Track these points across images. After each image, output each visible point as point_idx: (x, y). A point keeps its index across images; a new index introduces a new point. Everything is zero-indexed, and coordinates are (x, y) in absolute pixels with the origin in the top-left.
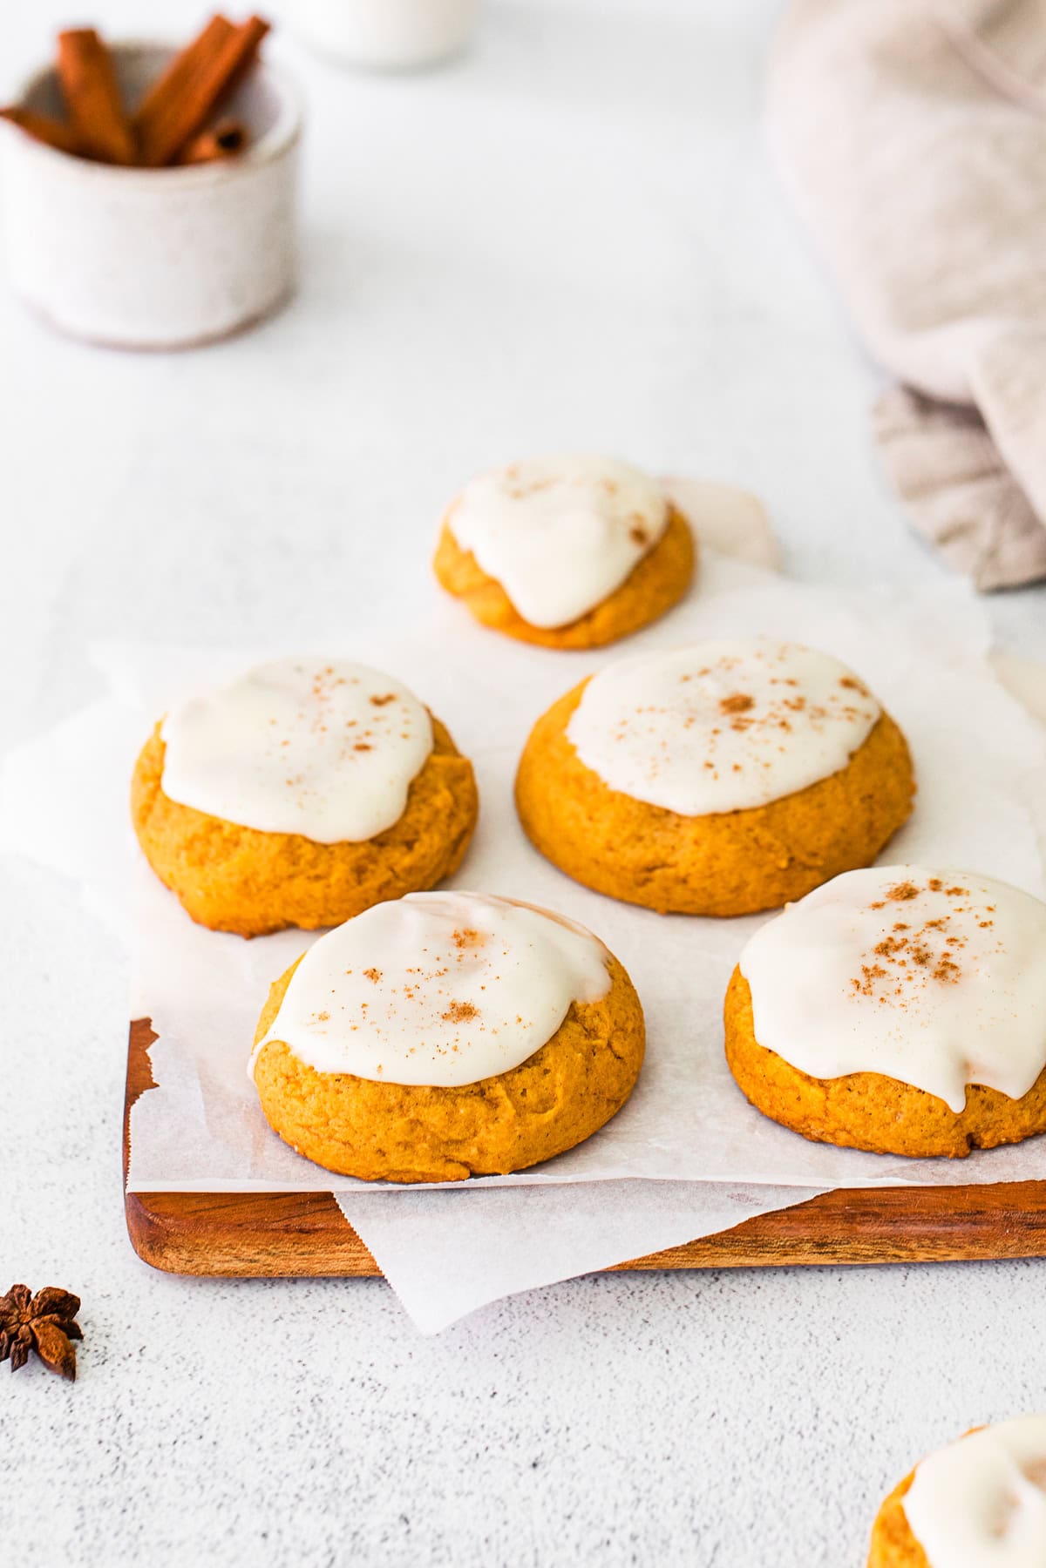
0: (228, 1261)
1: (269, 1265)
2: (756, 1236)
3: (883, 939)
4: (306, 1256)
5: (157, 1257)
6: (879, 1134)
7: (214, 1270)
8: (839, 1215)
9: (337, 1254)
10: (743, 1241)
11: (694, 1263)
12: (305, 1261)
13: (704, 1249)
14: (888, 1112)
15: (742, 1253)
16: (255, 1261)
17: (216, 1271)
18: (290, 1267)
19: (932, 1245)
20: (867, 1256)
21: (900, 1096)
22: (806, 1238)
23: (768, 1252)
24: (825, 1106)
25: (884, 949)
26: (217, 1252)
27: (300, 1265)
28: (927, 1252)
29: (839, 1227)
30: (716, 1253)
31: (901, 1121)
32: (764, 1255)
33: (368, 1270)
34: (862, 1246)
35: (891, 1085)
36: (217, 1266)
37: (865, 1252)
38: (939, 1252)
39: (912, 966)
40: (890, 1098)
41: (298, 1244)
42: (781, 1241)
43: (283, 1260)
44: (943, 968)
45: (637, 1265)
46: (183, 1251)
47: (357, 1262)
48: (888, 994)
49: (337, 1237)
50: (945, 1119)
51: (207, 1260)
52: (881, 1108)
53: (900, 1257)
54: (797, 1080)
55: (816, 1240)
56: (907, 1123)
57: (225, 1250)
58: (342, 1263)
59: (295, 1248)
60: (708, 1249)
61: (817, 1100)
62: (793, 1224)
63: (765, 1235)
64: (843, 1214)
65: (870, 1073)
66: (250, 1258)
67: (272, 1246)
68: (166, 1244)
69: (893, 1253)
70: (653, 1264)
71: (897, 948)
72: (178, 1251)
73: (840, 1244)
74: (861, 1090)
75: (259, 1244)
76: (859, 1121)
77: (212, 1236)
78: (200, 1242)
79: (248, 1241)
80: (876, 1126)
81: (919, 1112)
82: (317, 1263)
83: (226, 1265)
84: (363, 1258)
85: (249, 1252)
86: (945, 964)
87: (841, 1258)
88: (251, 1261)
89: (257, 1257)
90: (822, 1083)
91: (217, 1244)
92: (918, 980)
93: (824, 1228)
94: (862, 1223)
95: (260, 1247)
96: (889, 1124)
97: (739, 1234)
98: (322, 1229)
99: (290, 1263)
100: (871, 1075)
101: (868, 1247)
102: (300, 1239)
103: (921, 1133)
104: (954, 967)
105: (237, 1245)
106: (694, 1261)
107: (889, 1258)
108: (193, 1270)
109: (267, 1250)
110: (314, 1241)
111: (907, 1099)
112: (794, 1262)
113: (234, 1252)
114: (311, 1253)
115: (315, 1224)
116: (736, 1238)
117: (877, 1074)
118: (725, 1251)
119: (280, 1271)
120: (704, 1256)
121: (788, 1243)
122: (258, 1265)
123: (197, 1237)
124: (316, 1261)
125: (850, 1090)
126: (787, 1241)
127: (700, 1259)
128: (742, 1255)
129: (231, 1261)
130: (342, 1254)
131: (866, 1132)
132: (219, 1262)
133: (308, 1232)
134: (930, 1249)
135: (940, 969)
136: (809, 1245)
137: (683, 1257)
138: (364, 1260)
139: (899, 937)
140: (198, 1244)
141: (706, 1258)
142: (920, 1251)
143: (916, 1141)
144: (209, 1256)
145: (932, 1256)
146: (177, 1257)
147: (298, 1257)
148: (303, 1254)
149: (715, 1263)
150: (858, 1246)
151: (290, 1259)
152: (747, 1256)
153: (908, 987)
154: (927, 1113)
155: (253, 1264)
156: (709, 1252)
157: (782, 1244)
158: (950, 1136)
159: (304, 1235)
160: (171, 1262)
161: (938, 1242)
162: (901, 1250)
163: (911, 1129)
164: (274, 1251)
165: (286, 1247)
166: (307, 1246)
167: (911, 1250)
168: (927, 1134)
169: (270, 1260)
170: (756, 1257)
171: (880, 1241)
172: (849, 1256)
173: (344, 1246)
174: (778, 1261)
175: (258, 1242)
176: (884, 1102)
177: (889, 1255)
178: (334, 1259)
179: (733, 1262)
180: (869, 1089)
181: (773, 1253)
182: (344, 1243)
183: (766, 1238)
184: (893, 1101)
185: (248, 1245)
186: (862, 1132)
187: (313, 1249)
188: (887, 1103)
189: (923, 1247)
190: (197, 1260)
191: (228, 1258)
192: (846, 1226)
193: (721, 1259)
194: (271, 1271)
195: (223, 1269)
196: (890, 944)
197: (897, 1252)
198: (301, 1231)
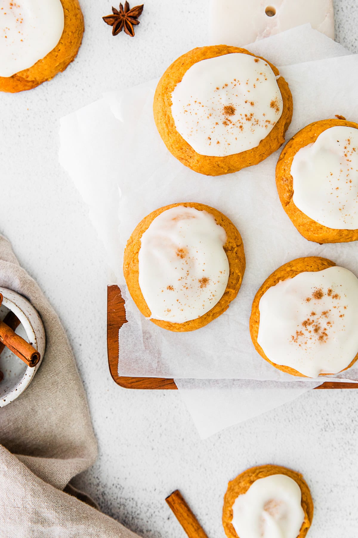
3: (306, 319)
25: (305, 323)
39: (313, 333)
44: (323, 335)
48: (302, 343)
71: (310, 324)
86: (324, 333)
92: (313, 339)
104: (326, 335)
135: (321, 335)
139: (311, 319)
153: (309, 342)
196: (308, 322)
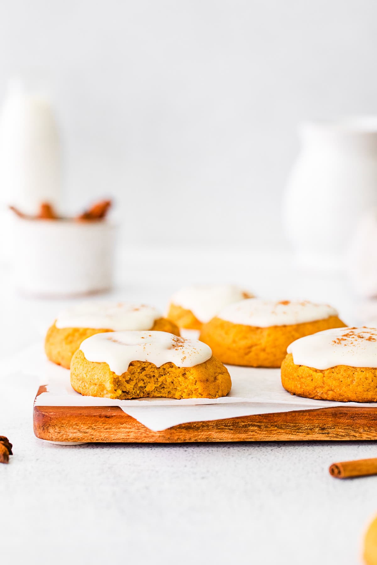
0: (75, 433)
1: (92, 435)
2: (296, 423)
4: (108, 430)
5: (46, 433)
6: (345, 390)
7: (69, 437)
8: (330, 413)
9: (121, 429)
10: (290, 426)
11: (270, 438)
12: (107, 433)
13: (274, 430)
14: (349, 380)
15: (290, 432)
16: (87, 433)
17: (70, 438)
18: (101, 436)
19: (369, 431)
20: (342, 436)
21: (354, 374)
22: (316, 425)
23: (301, 432)
24: (323, 380)
25: (345, 336)
26: (71, 428)
27: (106, 435)
28: (367, 434)
29: (330, 420)
30: (279, 432)
31: (355, 383)
32: (299, 434)
33: (134, 439)
34: (340, 430)
35: (350, 369)
36: (71, 436)
37: (341, 434)
38: (372, 434)
39: (357, 338)
40: (350, 374)
41: (105, 423)
42: (306, 427)
43: (98, 432)
44: (370, 339)
45: (246, 438)
46: (57, 428)
47: (129, 434)
48: (348, 344)
49: (121, 420)
50: (373, 383)
51: (67, 432)
52: (346, 378)
53: (356, 437)
54: (311, 372)
55: (320, 426)
56: (357, 384)
57: (74, 426)
58: (123, 434)
59: (103, 426)
60: (276, 430)
61: (320, 377)
62: (311, 417)
63: (299, 423)
64: (332, 413)
65: (341, 365)
66: (84, 431)
67: (94, 425)
68: (50, 425)
69: (353, 434)
70: (253, 438)
72: (55, 428)
73: (331, 429)
74: (338, 372)
75: (89, 423)
76: (337, 384)
77: (69, 419)
78: (64, 422)
79: (84, 422)
80: (344, 386)
81: (362, 379)
82: (112, 434)
83: (74, 435)
84: (132, 432)
85: (84, 428)
87: (331, 437)
88: (85, 433)
89: (87, 430)
90: (321, 371)
91: (71, 423)
92: (360, 341)
93: (324, 420)
94: (339, 418)
95: (89, 425)
96: (349, 385)
97: (289, 422)
98: (115, 416)
99: (102, 434)
100: (341, 366)
101: (342, 431)
102: (106, 421)
103: (363, 389)
104: (374, 339)
105: (79, 423)
106: (270, 437)
107: (351, 437)
108: (61, 438)
109: (92, 427)
110: (111, 422)
111: (356, 374)
112: (312, 438)
113: (78, 427)
114: (110, 428)
115: (112, 414)
116: (287, 424)
117: (344, 366)
118: (283, 431)
119: (97, 439)
120: (274, 434)
121: (309, 428)
122: (88, 435)
123: (62, 420)
124: (112, 433)
125: (333, 373)
126: (309, 426)
127: (272, 435)
128: (290, 434)
129: (77, 432)
130: (123, 429)
131: (340, 389)
132: (72, 433)
133: (109, 417)
134: (368, 433)
135: (368, 339)
136: (317, 429)
137: (265, 434)
138: (132, 433)
140: (63, 423)
141: (275, 435)
142: (364, 434)
143: (361, 392)
144: (67, 430)
145: (369, 437)
146: (54, 431)
147: (104, 430)
148: (106, 429)
149: (279, 438)
150: (338, 430)
151: (101, 432)
152: (292, 434)
153: (355, 342)
154: (365, 380)
155: (86, 434)
156: (276, 432)
157: (306, 428)
158: (375, 391)
159: (108, 419)
160: (51, 434)
161: (372, 429)
162: (356, 432)
163: (358, 387)
164: (95, 427)
165: (100, 425)
166: (108, 425)
167: (360, 433)
168: (366, 390)
169: (92, 432)
170: (296, 435)
171: (347, 427)
172: (335, 436)
173: (124, 425)
174: (305, 438)
175: (88, 423)
176: (347, 376)
177: (351, 435)
178: (119, 432)
179: (286, 438)
180: (341, 371)
181: (303, 433)
182: (123, 423)
183: (300, 425)
184: (351, 375)
185: (84, 424)
186: (338, 390)
187: (111, 426)
188: (349, 376)
189: (365, 431)
190: (63, 432)
191: (75, 431)
192: (333, 419)
193: (281, 436)
194: (93, 438)
195: (73, 437)
196: (348, 335)
197: (355, 434)
198: (106, 417)
